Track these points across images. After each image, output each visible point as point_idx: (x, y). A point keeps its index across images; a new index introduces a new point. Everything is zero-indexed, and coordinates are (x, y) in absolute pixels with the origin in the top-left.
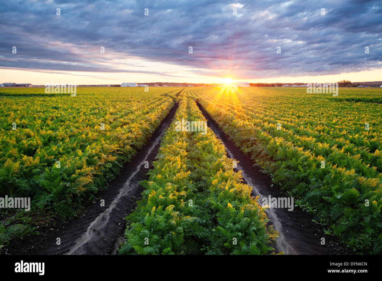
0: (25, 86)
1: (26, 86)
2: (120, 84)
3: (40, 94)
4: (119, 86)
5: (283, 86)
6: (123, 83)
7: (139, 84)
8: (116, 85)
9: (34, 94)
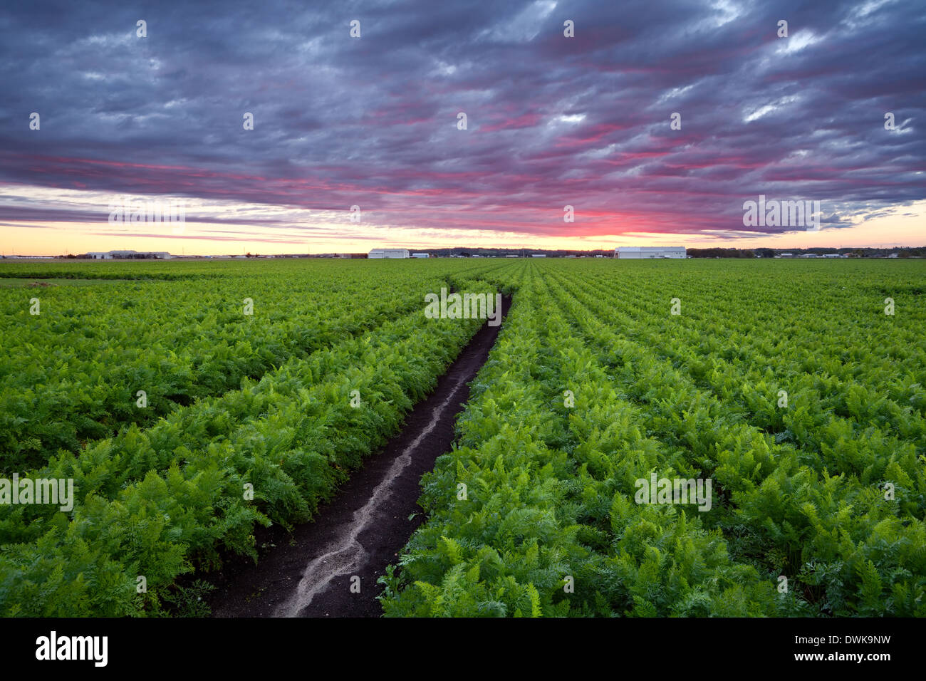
0: (156, 258)
1: (158, 257)
2: (367, 253)
3: (162, 274)
4: (365, 256)
5: (776, 257)
6: (374, 250)
7: (412, 252)
8: (358, 254)
9: (147, 275)
